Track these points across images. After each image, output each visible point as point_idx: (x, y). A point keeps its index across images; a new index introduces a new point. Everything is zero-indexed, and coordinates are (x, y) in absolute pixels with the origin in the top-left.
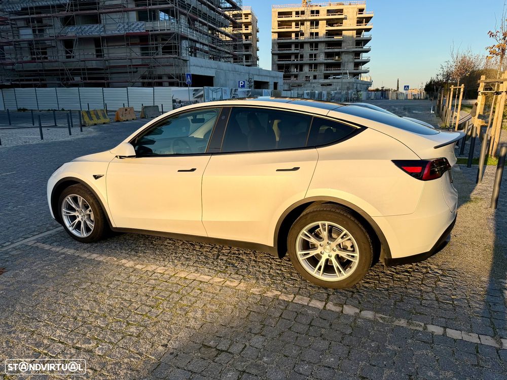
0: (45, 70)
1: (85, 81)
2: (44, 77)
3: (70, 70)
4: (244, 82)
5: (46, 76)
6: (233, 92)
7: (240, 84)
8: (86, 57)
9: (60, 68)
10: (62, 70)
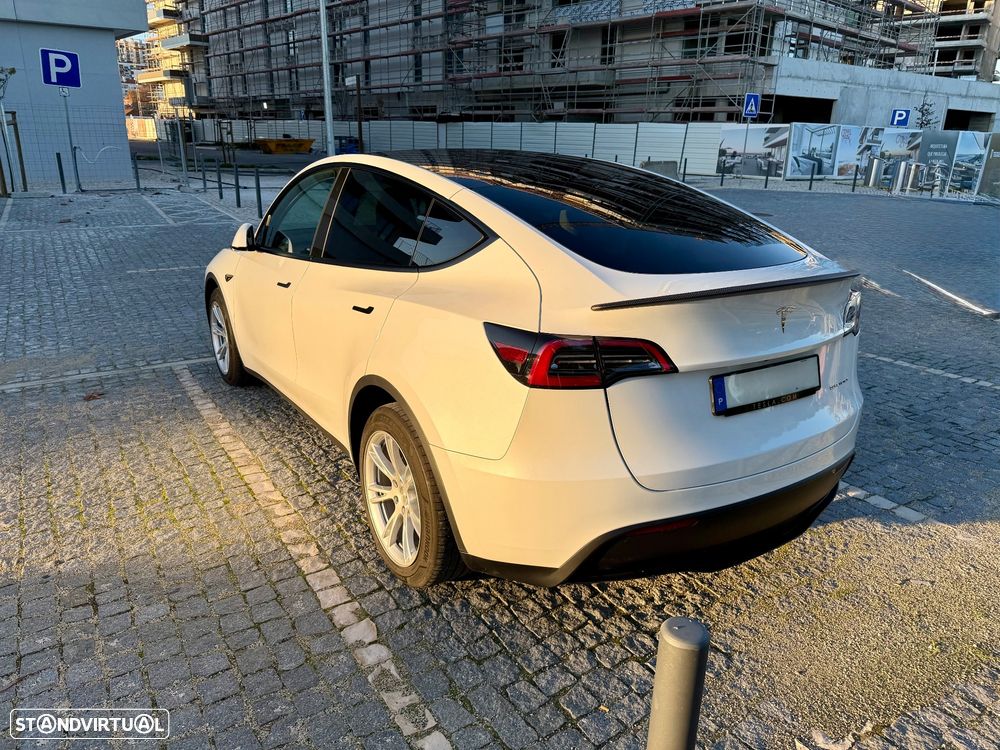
0: (514, 91)
1: (571, 111)
2: (510, 103)
3: (550, 89)
4: (908, 112)
5: (513, 100)
6: (869, 135)
7: (897, 118)
8: (581, 63)
9: (536, 86)
10: (539, 89)
